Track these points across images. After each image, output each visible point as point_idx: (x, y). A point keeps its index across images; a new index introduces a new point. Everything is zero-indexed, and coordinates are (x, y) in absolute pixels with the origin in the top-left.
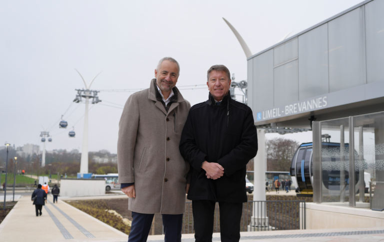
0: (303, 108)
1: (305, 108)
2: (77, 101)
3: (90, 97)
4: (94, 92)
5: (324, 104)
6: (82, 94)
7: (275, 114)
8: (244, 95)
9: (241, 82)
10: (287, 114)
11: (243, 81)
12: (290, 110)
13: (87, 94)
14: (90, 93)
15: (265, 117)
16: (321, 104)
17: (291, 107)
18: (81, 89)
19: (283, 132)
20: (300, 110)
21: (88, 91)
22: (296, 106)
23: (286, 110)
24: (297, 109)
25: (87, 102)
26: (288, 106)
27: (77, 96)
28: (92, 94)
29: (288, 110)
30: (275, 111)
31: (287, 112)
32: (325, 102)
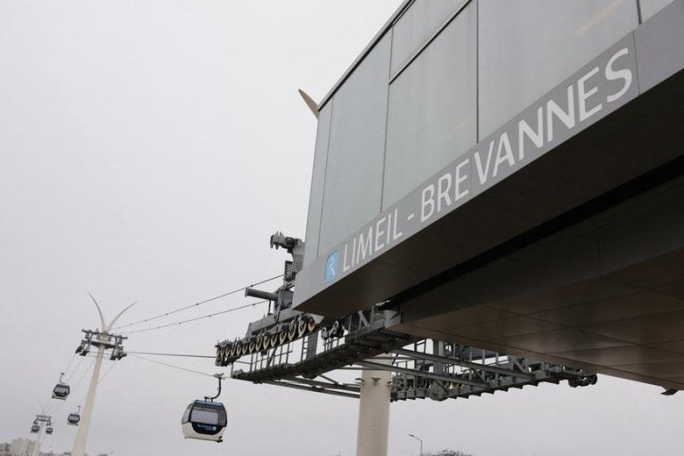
0: (499, 161)
2: (82, 351)
3: (108, 346)
4: (116, 337)
6: (94, 338)
10: (425, 220)
12: (440, 196)
13: (104, 340)
14: (109, 340)
16: (591, 103)
17: (445, 183)
18: (94, 330)
21: (105, 334)
22: (463, 171)
24: (471, 180)
25: (100, 357)
26: (431, 188)
27: (83, 342)
28: (113, 342)
29: (431, 201)
31: (428, 209)
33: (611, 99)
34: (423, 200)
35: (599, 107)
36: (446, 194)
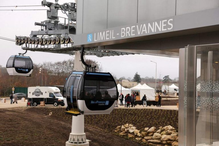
0: (143, 31)
1: (146, 30)
5: (170, 26)
7: (108, 37)
8: (67, 17)
9: (64, 5)
10: (122, 37)
11: (66, 4)
12: (127, 32)
15: (96, 39)
16: (164, 28)
17: (128, 29)
19: (101, 55)
20: (139, 33)
22: (133, 29)
23: (122, 33)
24: (136, 32)
26: (124, 29)
29: (124, 32)
30: (109, 33)
31: (123, 34)
32: (171, 25)
33: (169, 29)
34: (122, 31)
35: (166, 30)
36: (128, 32)
